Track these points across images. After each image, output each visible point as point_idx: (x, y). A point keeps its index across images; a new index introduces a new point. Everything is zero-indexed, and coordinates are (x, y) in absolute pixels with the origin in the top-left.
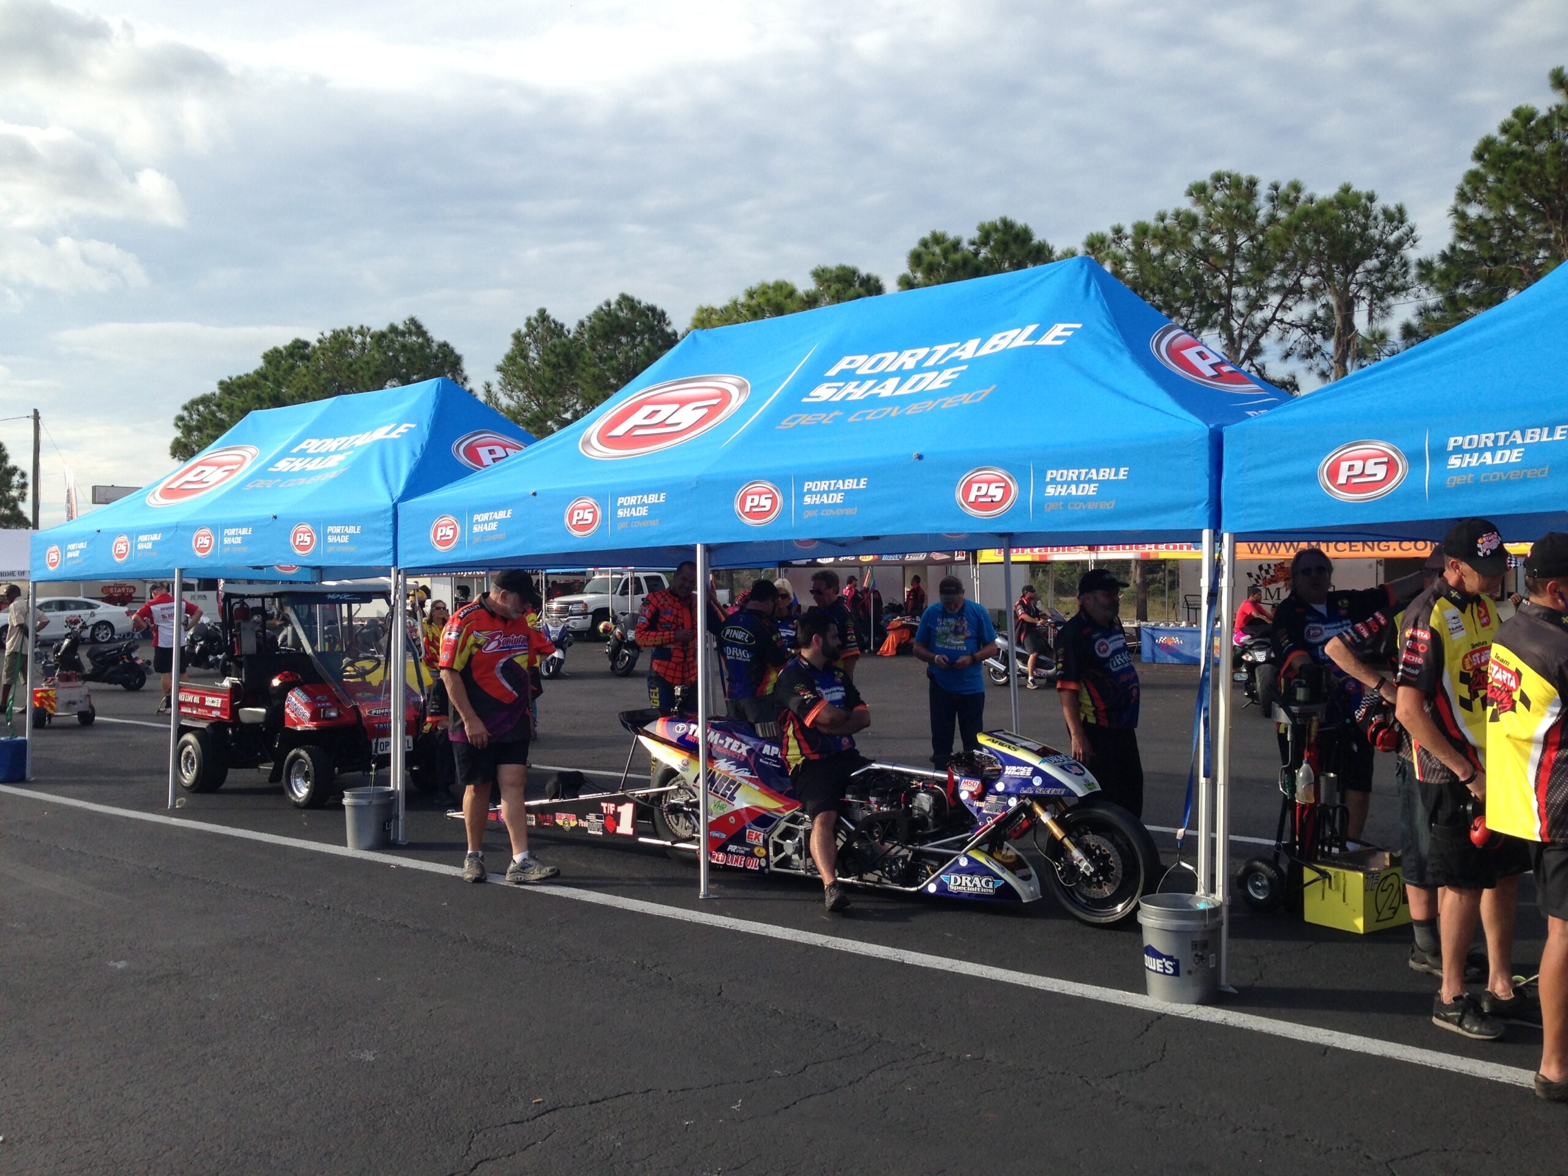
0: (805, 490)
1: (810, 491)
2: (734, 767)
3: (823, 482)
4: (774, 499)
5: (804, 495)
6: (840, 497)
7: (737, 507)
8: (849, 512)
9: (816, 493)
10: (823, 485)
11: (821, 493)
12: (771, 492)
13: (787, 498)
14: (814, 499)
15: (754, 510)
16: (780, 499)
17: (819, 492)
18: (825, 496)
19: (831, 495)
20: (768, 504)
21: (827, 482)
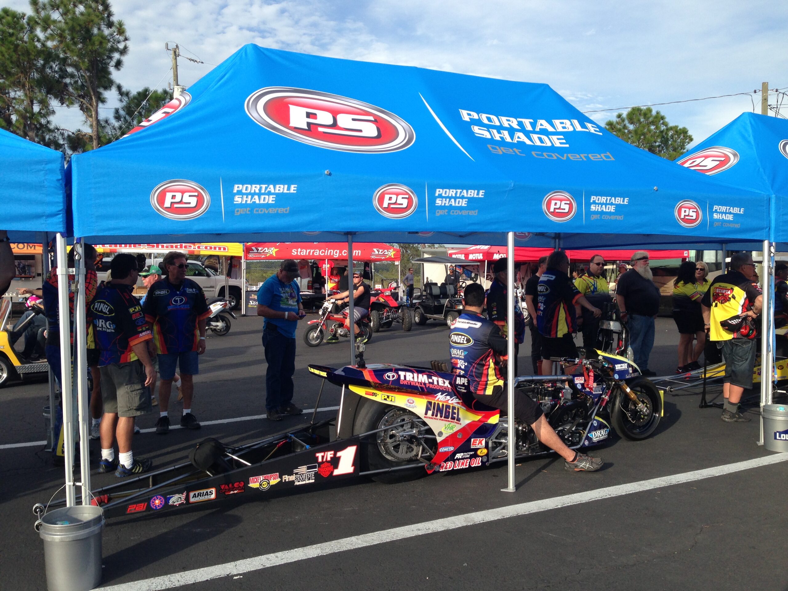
0: (592, 201)
1: (594, 202)
2: (448, 397)
3: (603, 197)
4: (571, 205)
5: (591, 204)
6: (613, 208)
7: (544, 207)
8: (619, 218)
9: (599, 204)
10: (603, 199)
11: (602, 204)
12: (569, 200)
13: (579, 205)
14: (597, 208)
15: (557, 211)
16: (574, 205)
17: (600, 203)
18: (604, 206)
19: (608, 206)
20: (567, 208)
21: (605, 198)
